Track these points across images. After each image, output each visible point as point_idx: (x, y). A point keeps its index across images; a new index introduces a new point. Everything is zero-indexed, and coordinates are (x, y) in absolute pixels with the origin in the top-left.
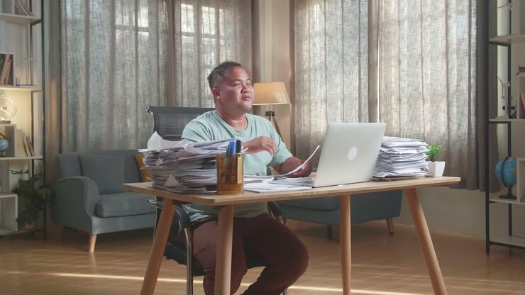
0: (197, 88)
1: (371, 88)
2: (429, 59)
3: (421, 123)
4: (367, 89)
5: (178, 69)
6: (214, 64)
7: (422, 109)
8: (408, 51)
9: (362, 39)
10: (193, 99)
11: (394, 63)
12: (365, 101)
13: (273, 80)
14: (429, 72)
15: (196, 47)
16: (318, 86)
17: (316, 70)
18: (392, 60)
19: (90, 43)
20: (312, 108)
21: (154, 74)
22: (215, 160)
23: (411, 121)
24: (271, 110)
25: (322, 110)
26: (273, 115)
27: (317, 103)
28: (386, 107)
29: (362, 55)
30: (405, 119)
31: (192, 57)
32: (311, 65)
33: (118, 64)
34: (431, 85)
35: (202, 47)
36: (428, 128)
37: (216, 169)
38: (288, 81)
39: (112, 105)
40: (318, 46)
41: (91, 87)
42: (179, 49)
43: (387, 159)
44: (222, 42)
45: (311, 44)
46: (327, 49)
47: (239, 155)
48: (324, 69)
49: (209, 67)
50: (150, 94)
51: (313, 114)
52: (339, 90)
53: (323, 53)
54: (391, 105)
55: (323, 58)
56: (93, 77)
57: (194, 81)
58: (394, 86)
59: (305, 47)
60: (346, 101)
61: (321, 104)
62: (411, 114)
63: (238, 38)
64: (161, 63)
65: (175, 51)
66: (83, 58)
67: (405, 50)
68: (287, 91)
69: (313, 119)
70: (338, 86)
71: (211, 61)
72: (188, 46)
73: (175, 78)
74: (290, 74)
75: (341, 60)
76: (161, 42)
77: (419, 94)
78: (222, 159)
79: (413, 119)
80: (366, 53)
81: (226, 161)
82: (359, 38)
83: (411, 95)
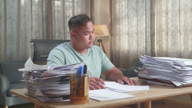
0: (63, 27)
1: (152, 27)
2: (183, 12)
3: (179, 46)
4: (150, 28)
5: (53, 18)
6: (71, 16)
7: (179, 38)
8: (172, 8)
9: (147, 3)
10: (61, 33)
11: (164, 15)
12: (149, 34)
13: (101, 24)
14: (183, 19)
15: (62, 7)
16: (124, 27)
17: (123, 19)
18: (163, 13)
19: (7, 4)
20: (121, 38)
21: (41, 21)
22: (69, 78)
23: (173, 45)
24: (100, 39)
25: (126, 39)
26: (101, 41)
27: (123, 35)
28: (160, 37)
29: (147, 11)
30: (170, 43)
31: (60, 12)
32: (121, 16)
33: (22, 15)
34: (184, 26)
35: (65, 7)
36: (183, 48)
37: (69, 84)
38: (109, 24)
39: (19, 37)
40: (124, 6)
41: (7, 27)
42: (53, 8)
43: (180, 73)
44: (75, 4)
45: (121, 5)
46: (129, 8)
47: (86, 76)
48: (127, 18)
49: (69, 17)
50: (39, 31)
51: (122, 41)
52: (135, 29)
53: (127, 10)
54: (162, 36)
55: (127, 12)
56: (8, 22)
57: (61, 24)
58: (164, 27)
59: (117, 6)
60: (139, 34)
61: (126, 36)
62: (173, 41)
63: (84, 3)
64: (44, 15)
65: (51, 9)
66: (3, 12)
67: (170, 8)
68: (108, 29)
69: (121, 43)
70: (134, 27)
71: (70, 14)
72: (58, 6)
73: (52, 23)
74: (110, 21)
75: (136, 13)
76: (44, 4)
77: (178, 30)
78: (74, 78)
79: (174, 44)
80: (150, 10)
81: (76, 80)
82: (146, 2)
83: (173, 31)
